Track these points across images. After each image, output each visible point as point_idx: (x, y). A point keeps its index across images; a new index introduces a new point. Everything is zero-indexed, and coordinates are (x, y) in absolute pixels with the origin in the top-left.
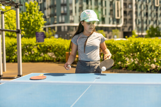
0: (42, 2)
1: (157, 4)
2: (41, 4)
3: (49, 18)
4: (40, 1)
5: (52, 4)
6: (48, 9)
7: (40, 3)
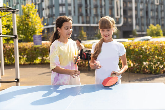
0: (40, 2)
1: (157, 3)
2: (39, 4)
3: (47, 19)
4: (38, 1)
5: (50, 4)
6: (46, 9)
7: (37, 3)
